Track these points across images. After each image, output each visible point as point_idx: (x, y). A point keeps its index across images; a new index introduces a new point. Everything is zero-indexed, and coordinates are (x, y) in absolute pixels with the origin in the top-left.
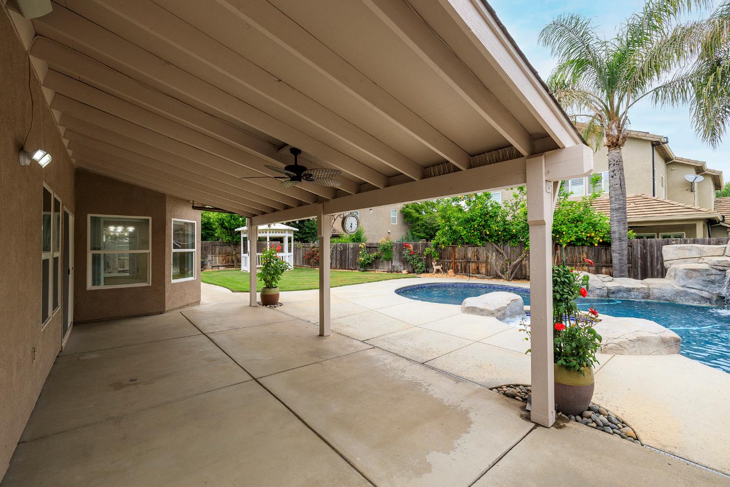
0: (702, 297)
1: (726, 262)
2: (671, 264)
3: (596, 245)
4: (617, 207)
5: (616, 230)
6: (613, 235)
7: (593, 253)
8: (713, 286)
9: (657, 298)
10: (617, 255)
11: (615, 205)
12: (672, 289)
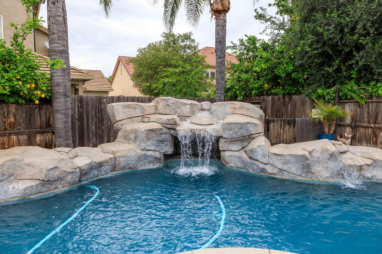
0: (156, 158)
1: (173, 120)
2: (122, 125)
3: (37, 102)
4: (61, 48)
5: (61, 81)
6: (57, 88)
7: (24, 115)
8: (163, 145)
9: (123, 168)
10: (63, 116)
11: (59, 45)
12: (136, 155)
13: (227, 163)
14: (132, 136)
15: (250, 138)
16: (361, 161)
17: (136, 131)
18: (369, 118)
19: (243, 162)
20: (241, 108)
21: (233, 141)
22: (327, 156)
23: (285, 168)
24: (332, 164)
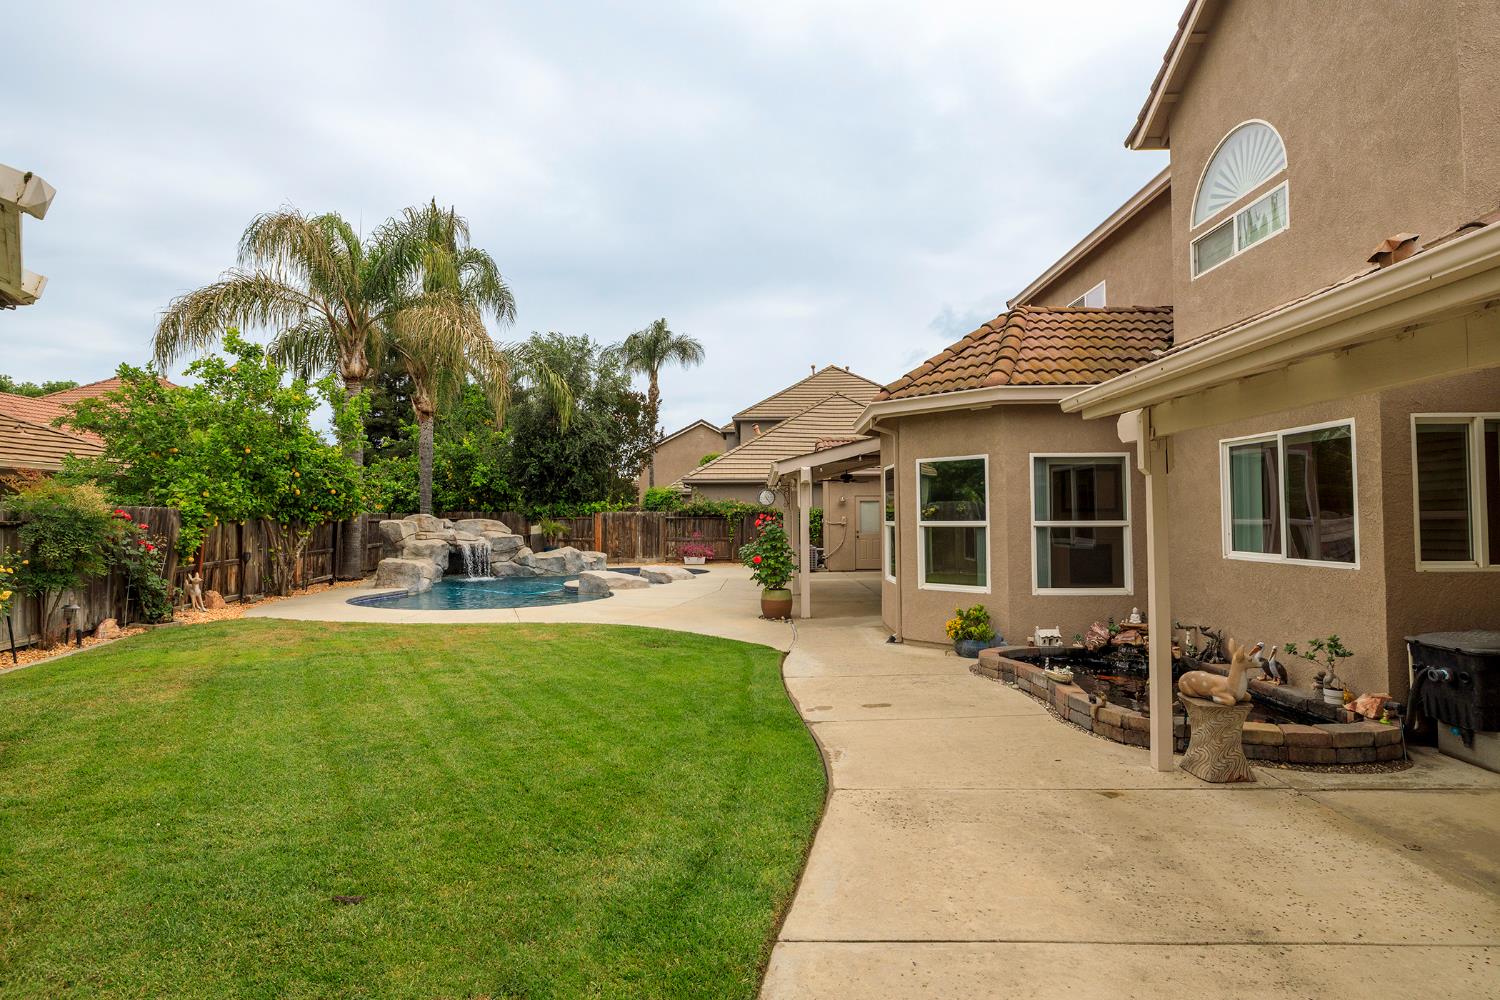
13: (498, 572)
14: (427, 552)
15: (517, 549)
16: (591, 560)
17: (433, 547)
18: (578, 532)
19: (514, 569)
20: (494, 525)
21: (502, 553)
22: (574, 556)
23: (549, 568)
24: (577, 562)
